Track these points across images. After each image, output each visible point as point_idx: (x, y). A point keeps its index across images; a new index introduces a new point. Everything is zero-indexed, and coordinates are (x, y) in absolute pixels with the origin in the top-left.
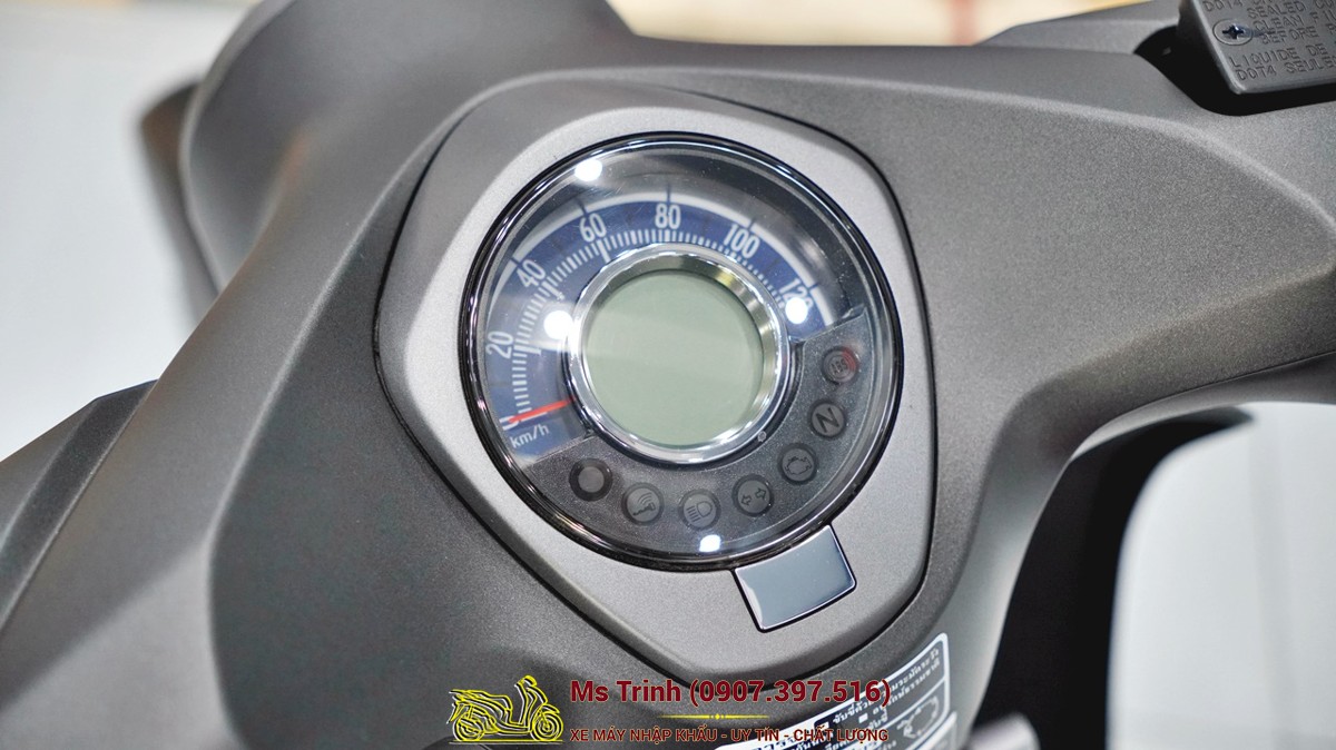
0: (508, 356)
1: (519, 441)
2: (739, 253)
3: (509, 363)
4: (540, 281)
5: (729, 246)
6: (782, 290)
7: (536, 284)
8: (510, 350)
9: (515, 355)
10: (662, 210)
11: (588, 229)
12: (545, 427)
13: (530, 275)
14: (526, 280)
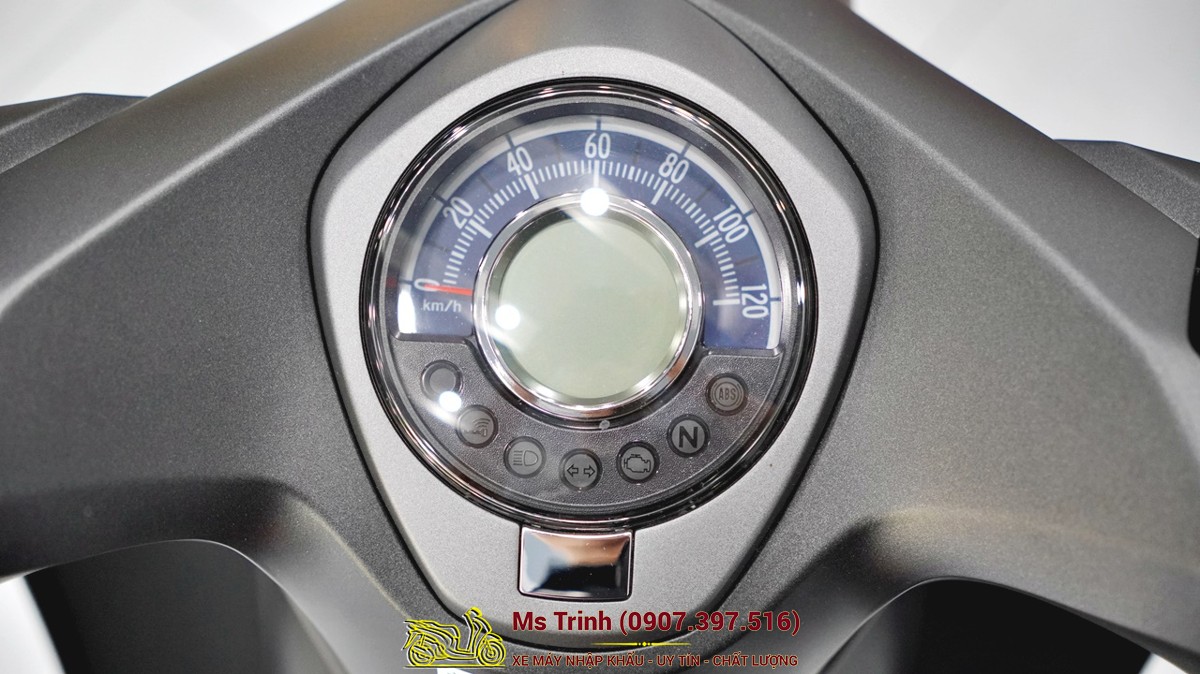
0: (460, 225)
1: (430, 306)
2: (723, 235)
3: (458, 232)
4: (524, 172)
5: (717, 224)
6: (744, 289)
7: (519, 173)
8: (465, 221)
9: (467, 228)
10: (672, 159)
11: (594, 145)
12: (460, 305)
13: (518, 162)
14: (512, 165)
